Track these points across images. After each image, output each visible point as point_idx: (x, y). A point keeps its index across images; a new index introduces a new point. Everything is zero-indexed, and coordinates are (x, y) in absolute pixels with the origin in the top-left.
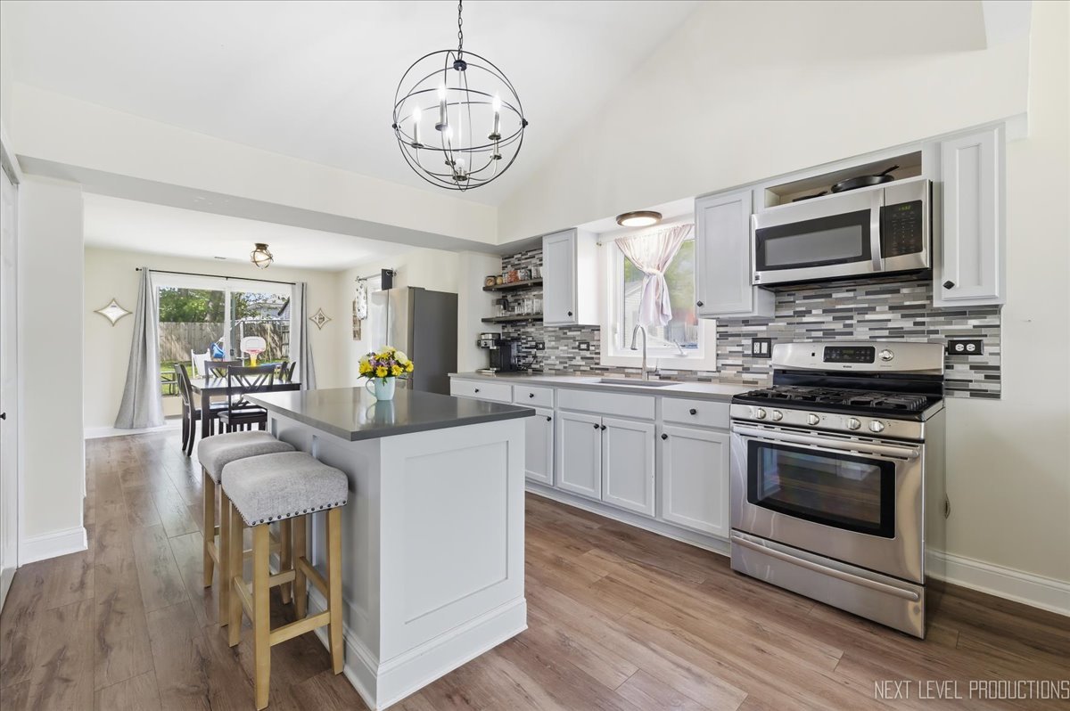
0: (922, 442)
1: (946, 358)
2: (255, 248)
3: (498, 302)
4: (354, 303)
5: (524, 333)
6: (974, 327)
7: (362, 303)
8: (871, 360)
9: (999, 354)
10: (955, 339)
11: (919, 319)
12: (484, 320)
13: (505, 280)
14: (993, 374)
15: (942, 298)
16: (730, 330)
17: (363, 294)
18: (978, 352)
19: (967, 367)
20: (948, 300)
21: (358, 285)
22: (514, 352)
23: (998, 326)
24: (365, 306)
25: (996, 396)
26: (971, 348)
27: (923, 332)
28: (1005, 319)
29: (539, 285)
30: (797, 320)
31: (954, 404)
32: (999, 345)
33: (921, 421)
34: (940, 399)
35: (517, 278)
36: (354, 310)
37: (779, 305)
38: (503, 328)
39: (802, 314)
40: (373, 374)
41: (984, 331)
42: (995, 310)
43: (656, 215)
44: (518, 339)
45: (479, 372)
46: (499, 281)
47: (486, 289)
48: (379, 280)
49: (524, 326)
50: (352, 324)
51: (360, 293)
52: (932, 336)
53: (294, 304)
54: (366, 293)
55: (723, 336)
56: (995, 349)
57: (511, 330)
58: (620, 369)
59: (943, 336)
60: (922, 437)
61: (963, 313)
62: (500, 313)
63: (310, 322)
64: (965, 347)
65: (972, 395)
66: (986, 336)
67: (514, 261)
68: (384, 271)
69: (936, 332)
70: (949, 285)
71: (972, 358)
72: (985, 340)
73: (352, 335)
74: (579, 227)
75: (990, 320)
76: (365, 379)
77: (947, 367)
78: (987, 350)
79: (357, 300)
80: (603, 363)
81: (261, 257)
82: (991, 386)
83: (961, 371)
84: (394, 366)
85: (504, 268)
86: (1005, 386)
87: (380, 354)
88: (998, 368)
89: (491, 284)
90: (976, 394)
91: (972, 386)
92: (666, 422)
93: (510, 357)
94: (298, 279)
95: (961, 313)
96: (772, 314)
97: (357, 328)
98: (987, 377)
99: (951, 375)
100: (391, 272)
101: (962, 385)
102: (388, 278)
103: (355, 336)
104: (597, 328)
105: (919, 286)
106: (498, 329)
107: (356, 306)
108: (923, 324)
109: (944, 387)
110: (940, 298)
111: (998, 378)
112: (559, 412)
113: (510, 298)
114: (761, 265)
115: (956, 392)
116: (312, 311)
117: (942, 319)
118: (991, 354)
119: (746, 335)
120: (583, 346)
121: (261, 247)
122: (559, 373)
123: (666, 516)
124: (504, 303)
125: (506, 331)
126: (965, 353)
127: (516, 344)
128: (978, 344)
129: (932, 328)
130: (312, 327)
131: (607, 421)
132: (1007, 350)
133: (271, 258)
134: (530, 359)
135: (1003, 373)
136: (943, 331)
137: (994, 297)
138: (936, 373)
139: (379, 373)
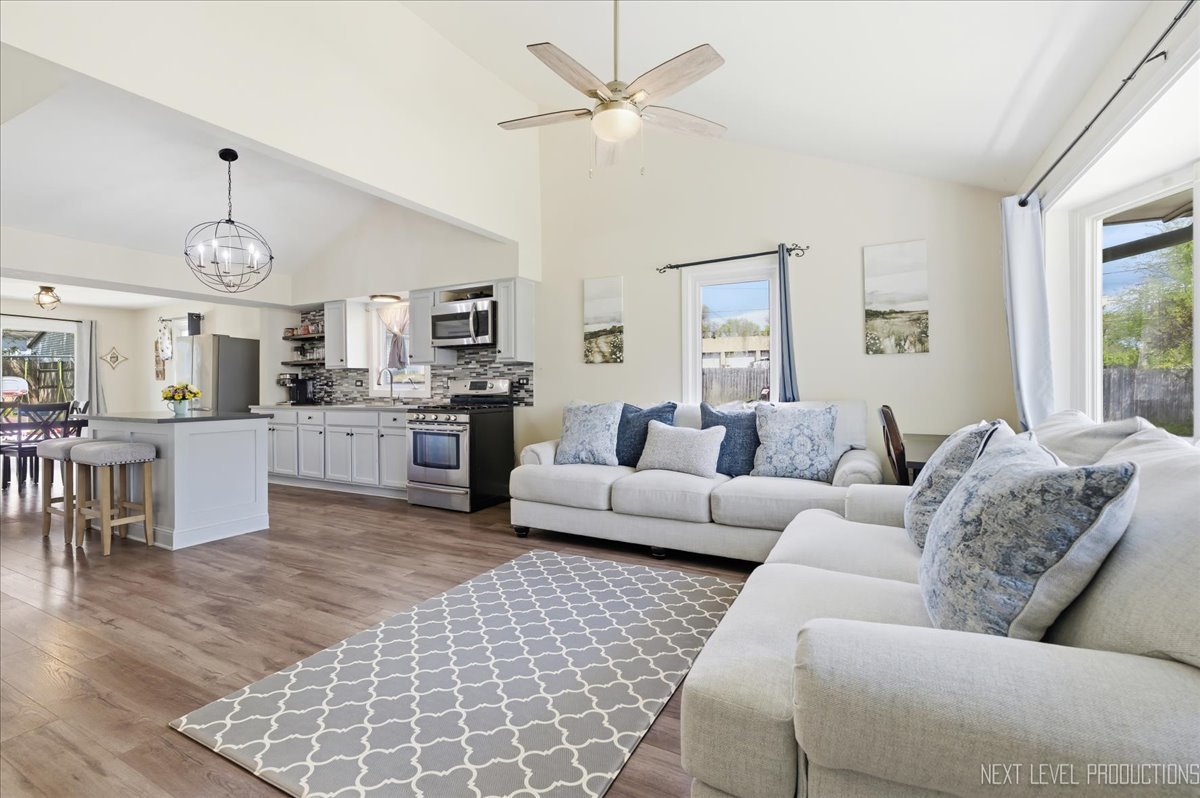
2: (39, 290)
3: (296, 349)
4: (157, 343)
5: (318, 374)
6: (526, 371)
7: (166, 344)
8: (485, 389)
9: (533, 385)
10: (520, 377)
11: (509, 367)
12: (283, 363)
13: (299, 332)
14: (531, 394)
15: (498, 358)
16: (438, 372)
17: (167, 335)
18: (527, 384)
19: (524, 391)
20: (500, 359)
21: (161, 326)
22: (310, 388)
23: (534, 371)
24: (170, 346)
25: (531, 404)
26: (525, 382)
27: (511, 374)
28: (534, 368)
29: (322, 339)
30: (466, 366)
32: (533, 381)
35: (309, 333)
36: (157, 349)
37: (459, 358)
38: (303, 369)
39: (468, 363)
40: (173, 398)
41: (530, 374)
42: (532, 364)
43: (397, 298)
44: (313, 379)
45: (279, 404)
46: (295, 333)
47: (285, 338)
48: (185, 323)
49: (318, 369)
50: (154, 363)
51: (164, 334)
52: (513, 376)
53: (80, 342)
54: (171, 334)
55: (434, 376)
57: (309, 371)
58: (381, 399)
59: (516, 376)
62: (297, 357)
63: (100, 362)
64: (523, 382)
65: (524, 405)
66: (530, 376)
67: (310, 316)
68: (191, 315)
69: (514, 373)
70: (499, 352)
71: (525, 387)
72: (530, 378)
73: (155, 374)
74: (348, 300)
75: (531, 368)
76: (167, 401)
77: (517, 391)
78: (530, 383)
79: (160, 341)
80: (371, 395)
81: (46, 298)
82: (530, 400)
83: (522, 393)
84: (187, 394)
85: (302, 321)
86: (535, 400)
87: (176, 386)
88: (533, 391)
89: (290, 334)
90: (526, 404)
91: (524, 400)
92: (384, 427)
93: (306, 393)
94: (86, 317)
96: (455, 363)
97: (161, 368)
98: (530, 396)
99: (519, 395)
100: (198, 317)
101: (521, 400)
102: (195, 322)
103: (158, 376)
104: (367, 370)
106: (299, 371)
107: (159, 346)
108: (511, 369)
109: (515, 402)
111: (534, 396)
112: (327, 428)
113: (307, 346)
114: (435, 336)
115: (519, 403)
116: (104, 348)
117: (517, 367)
118: (531, 385)
119: (445, 375)
120: (359, 383)
121: (48, 289)
122: (342, 402)
123: (384, 483)
124: (302, 351)
125: (304, 372)
126: (523, 384)
127: (311, 382)
128: (527, 380)
130: (105, 368)
131: (354, 430)
132: (535, 384)
133: (59, 300)
134: (322, 394)
135: (534, 393)
136: (517, 373)
137: (531, 358)
138: (506, 394)
139: (176, 397)
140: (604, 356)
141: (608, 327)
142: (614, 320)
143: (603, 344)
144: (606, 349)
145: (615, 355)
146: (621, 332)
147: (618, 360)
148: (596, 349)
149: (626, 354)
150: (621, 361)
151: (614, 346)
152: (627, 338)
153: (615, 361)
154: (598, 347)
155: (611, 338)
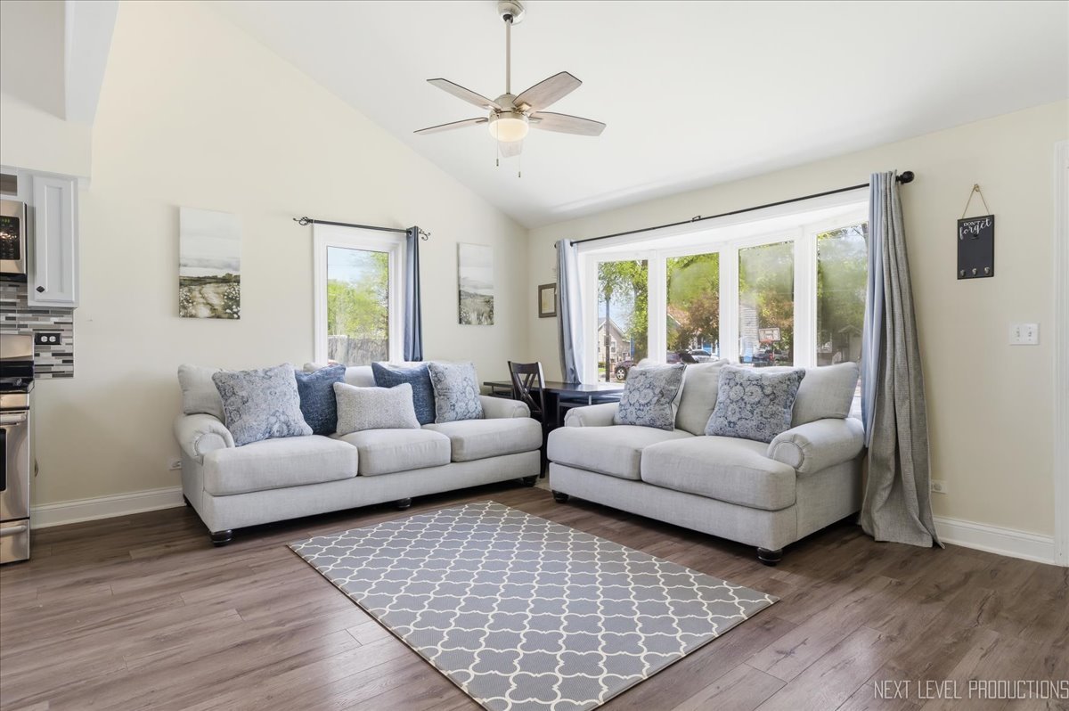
0: (28, 408)
1: (35, 348)
6: (55, 323)
9: (72, 344)
10: (41, 332)
11: (10, 315)
14: (68, 358)
15: (34, 300)
18: (57, 342)
19: (50, 354)
20: (38, 301)
23: (72, 323)
25: (70, 375)
26: (53, 339)
27: (14, 326)
28: (76, 318)
31: (41, 384)
32: (72, 337)
33: (27, 393)
34: (32, 380)
41: (62, 327)
42: (68, 311)
52: (22, 330)
56: (69, 341)
59: (31, 330)
60: (28, 405)
61: (47, 312)
64: (48, 339)
65: (53, 376)
66: (63, 330)
69: (26, 326)
70: (41, 290)
71: (55, 348)
72: (63, 334)
75: (65, 319)
77: (37, 355)
78: (64, 341)
82: (66, 368)
83: (46, 358)
86: (77, 367)
88: (71, 354)
90: (56, 375)
91: (53, 369)
95: (45, 312)
98: (64, 361)
99: (37, 361)
101: (46, 369)
105: (10, 286)
108: (14, 318)
109: (34, 371)
110: (33, 299)
111: (72, 361)
115: (42, 375)
117: (30, 315)
118: (67, 344)
126: (49, 343)
128: (58, 336)
129: (22, 323)
132: (79, 342)
135: (75, 358)
136: (31, 326)
137: (72, 302)
138: (29, 360)
140: (213, 309)
141: (221, 274)
142: (229, 266)
143: (212, 294)
144: (218, 302)
145: (229, 309)
146: (238, 282)
147: (233, 316)
148: (202, 300)
149: (244, 308)
150: (239, 318)
151: (228, 298)
152: (246, 291)
153: (233, 318)
154: (203, 297)
155: (224, 288)
